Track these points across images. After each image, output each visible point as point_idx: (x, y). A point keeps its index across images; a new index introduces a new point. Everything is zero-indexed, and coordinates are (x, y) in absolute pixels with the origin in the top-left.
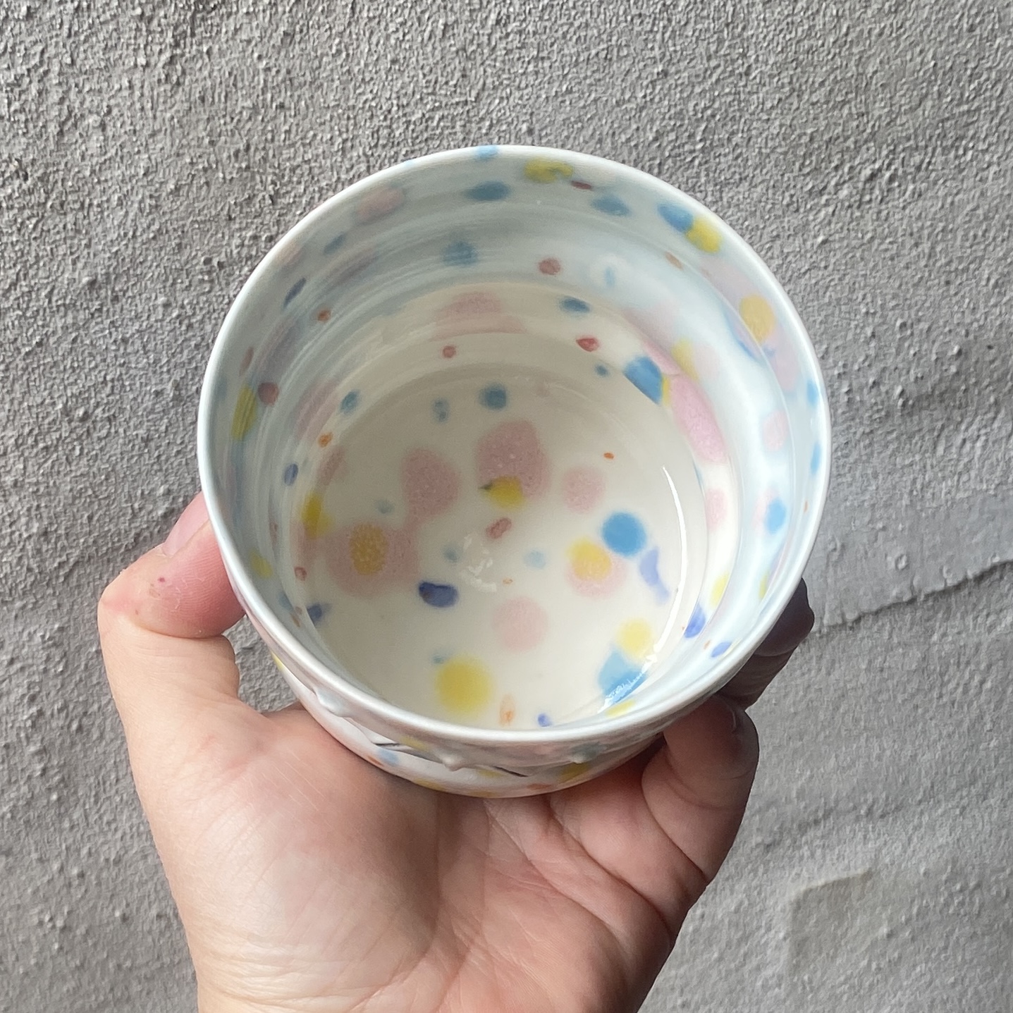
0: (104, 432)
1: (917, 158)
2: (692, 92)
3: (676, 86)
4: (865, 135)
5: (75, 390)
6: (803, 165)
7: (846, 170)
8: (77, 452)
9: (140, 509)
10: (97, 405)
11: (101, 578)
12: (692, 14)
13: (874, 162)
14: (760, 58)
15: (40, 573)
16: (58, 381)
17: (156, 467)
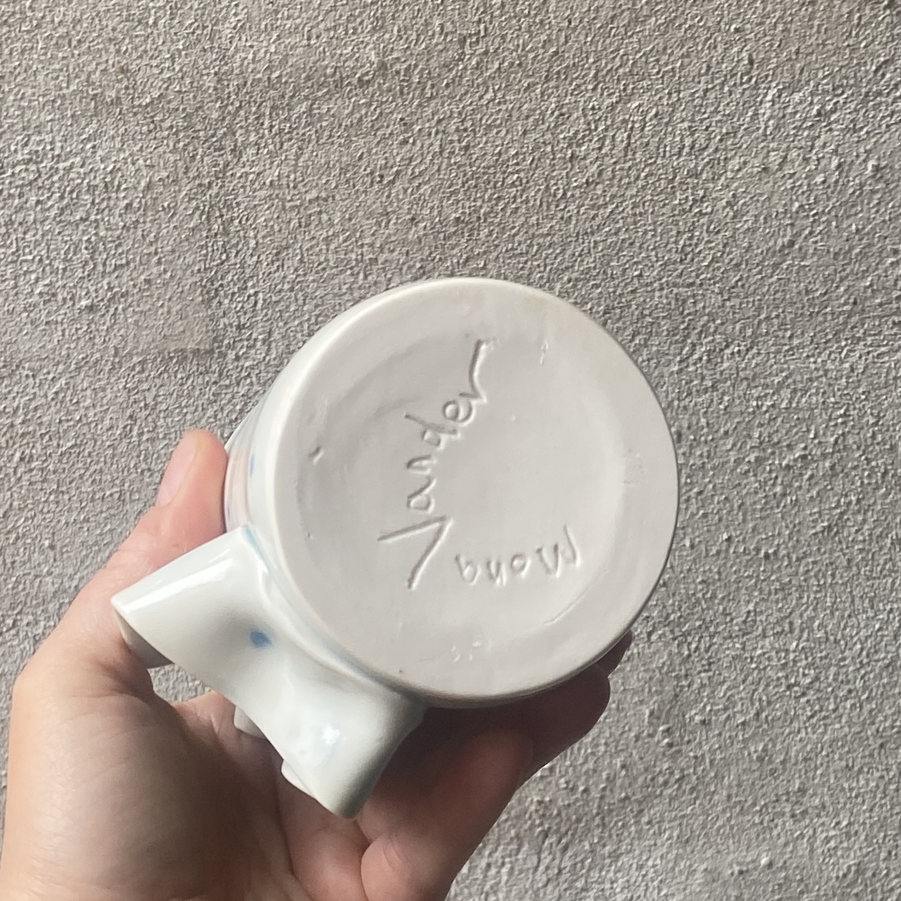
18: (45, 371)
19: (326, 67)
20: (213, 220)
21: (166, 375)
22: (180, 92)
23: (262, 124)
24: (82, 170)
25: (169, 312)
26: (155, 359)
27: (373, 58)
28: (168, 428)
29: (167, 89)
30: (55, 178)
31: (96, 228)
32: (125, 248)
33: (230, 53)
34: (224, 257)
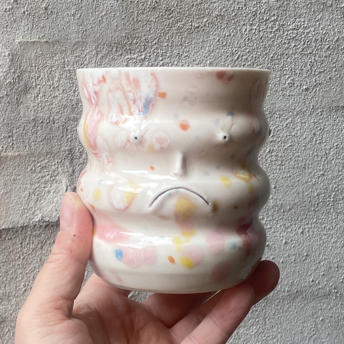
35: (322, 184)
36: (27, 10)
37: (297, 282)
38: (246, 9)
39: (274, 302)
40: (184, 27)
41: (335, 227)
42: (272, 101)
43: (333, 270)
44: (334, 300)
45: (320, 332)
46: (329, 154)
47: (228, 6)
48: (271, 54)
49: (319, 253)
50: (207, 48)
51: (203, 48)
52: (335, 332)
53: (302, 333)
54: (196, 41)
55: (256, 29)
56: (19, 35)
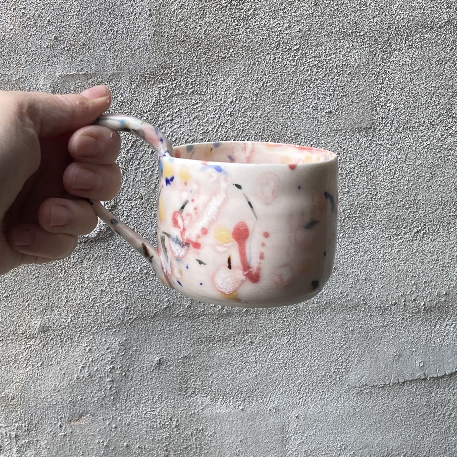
0: (152, 279)
1: (434, 228)
2: (357, 198)
3: (352, 196)
4: (416, 219)
5: (145, 264)
6: (393, 225)
7: (408, 229)
8: (142, 284)
9: (158, 305)
10: (151, 270)
11: (141, 325)
12: (359, 175)
13: (418, 227)
14: (381, 191)
15: (123, 321)
16: (140, 261)
17: (166, 292)
18: (309, 137)
19: (429, 21)
20: (379, 78)
21: (353, 137)
22: (375, 30)
23: (402, 42)
24: (335, 60)
25: (358, 113)
26: (350, 131)
27: (446, 18)
28: (351, 157)
29: (370, 30)
30: (325, 63)
31: (337, 82)
32: (346, 89)
33: (395, 16)
34: (381, 92)
35: (348, 201)
36: (66, 46)
37: (326, 294)
38: (269, 40)
39: (303, 313)
40: (212, 58)
41: (362, 242)
42: (297, 124)
43: (360, 282)
44: (363, 311)
45: (350, 342)
46: (354, 172)
47: (253, 37)
48: (294, 81)
49: (346, 266)
50: (234, 76)
51: (230, 76)
52: (365, 342)
53: (332, 343)
54: (222, 70)
55: (279, 58)
56: (59, 69)
